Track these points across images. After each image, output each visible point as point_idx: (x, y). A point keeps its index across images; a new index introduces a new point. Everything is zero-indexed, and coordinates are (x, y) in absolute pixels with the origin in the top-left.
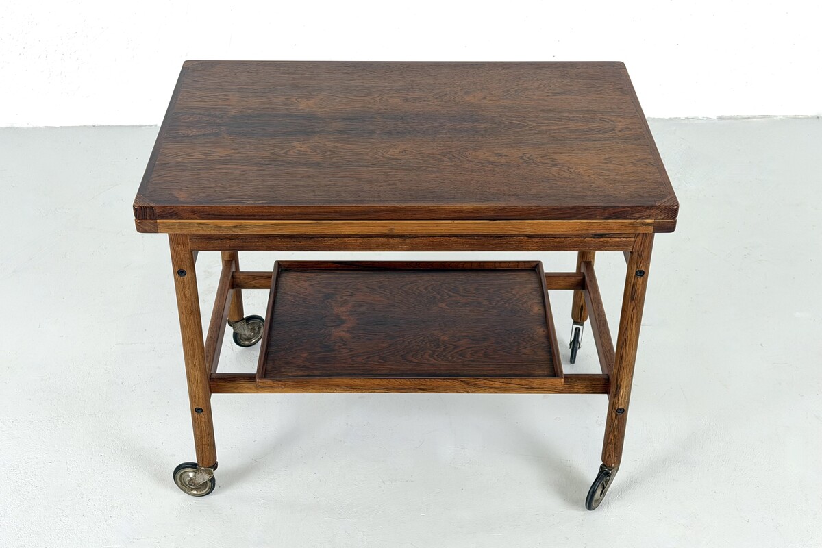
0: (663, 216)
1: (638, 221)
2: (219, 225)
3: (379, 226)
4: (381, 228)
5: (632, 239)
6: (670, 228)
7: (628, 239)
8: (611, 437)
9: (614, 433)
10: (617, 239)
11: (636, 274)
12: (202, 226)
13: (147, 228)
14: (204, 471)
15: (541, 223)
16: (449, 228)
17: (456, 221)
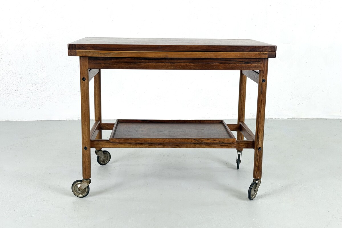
0: (271, 50)
1: (261, 52)
2: (100, 52)
3: (162, 54)
4: (163, 55)
5: (260, 65)
6: (274, 56)
7: (258, 65)
8: (257, 163)
9: (258, 160)
10: (254, 65)
11: (262, 81)
12: (94, 53)
13: (72, 54)
14: (85, 182)
15: (225, 53)
16: (189, 55)
17: (192, 52)
